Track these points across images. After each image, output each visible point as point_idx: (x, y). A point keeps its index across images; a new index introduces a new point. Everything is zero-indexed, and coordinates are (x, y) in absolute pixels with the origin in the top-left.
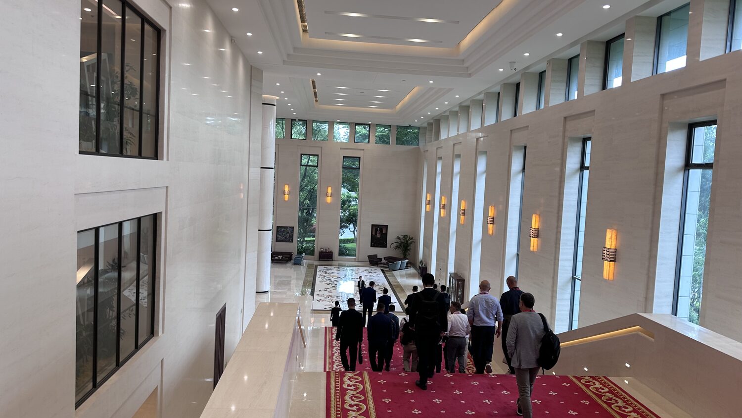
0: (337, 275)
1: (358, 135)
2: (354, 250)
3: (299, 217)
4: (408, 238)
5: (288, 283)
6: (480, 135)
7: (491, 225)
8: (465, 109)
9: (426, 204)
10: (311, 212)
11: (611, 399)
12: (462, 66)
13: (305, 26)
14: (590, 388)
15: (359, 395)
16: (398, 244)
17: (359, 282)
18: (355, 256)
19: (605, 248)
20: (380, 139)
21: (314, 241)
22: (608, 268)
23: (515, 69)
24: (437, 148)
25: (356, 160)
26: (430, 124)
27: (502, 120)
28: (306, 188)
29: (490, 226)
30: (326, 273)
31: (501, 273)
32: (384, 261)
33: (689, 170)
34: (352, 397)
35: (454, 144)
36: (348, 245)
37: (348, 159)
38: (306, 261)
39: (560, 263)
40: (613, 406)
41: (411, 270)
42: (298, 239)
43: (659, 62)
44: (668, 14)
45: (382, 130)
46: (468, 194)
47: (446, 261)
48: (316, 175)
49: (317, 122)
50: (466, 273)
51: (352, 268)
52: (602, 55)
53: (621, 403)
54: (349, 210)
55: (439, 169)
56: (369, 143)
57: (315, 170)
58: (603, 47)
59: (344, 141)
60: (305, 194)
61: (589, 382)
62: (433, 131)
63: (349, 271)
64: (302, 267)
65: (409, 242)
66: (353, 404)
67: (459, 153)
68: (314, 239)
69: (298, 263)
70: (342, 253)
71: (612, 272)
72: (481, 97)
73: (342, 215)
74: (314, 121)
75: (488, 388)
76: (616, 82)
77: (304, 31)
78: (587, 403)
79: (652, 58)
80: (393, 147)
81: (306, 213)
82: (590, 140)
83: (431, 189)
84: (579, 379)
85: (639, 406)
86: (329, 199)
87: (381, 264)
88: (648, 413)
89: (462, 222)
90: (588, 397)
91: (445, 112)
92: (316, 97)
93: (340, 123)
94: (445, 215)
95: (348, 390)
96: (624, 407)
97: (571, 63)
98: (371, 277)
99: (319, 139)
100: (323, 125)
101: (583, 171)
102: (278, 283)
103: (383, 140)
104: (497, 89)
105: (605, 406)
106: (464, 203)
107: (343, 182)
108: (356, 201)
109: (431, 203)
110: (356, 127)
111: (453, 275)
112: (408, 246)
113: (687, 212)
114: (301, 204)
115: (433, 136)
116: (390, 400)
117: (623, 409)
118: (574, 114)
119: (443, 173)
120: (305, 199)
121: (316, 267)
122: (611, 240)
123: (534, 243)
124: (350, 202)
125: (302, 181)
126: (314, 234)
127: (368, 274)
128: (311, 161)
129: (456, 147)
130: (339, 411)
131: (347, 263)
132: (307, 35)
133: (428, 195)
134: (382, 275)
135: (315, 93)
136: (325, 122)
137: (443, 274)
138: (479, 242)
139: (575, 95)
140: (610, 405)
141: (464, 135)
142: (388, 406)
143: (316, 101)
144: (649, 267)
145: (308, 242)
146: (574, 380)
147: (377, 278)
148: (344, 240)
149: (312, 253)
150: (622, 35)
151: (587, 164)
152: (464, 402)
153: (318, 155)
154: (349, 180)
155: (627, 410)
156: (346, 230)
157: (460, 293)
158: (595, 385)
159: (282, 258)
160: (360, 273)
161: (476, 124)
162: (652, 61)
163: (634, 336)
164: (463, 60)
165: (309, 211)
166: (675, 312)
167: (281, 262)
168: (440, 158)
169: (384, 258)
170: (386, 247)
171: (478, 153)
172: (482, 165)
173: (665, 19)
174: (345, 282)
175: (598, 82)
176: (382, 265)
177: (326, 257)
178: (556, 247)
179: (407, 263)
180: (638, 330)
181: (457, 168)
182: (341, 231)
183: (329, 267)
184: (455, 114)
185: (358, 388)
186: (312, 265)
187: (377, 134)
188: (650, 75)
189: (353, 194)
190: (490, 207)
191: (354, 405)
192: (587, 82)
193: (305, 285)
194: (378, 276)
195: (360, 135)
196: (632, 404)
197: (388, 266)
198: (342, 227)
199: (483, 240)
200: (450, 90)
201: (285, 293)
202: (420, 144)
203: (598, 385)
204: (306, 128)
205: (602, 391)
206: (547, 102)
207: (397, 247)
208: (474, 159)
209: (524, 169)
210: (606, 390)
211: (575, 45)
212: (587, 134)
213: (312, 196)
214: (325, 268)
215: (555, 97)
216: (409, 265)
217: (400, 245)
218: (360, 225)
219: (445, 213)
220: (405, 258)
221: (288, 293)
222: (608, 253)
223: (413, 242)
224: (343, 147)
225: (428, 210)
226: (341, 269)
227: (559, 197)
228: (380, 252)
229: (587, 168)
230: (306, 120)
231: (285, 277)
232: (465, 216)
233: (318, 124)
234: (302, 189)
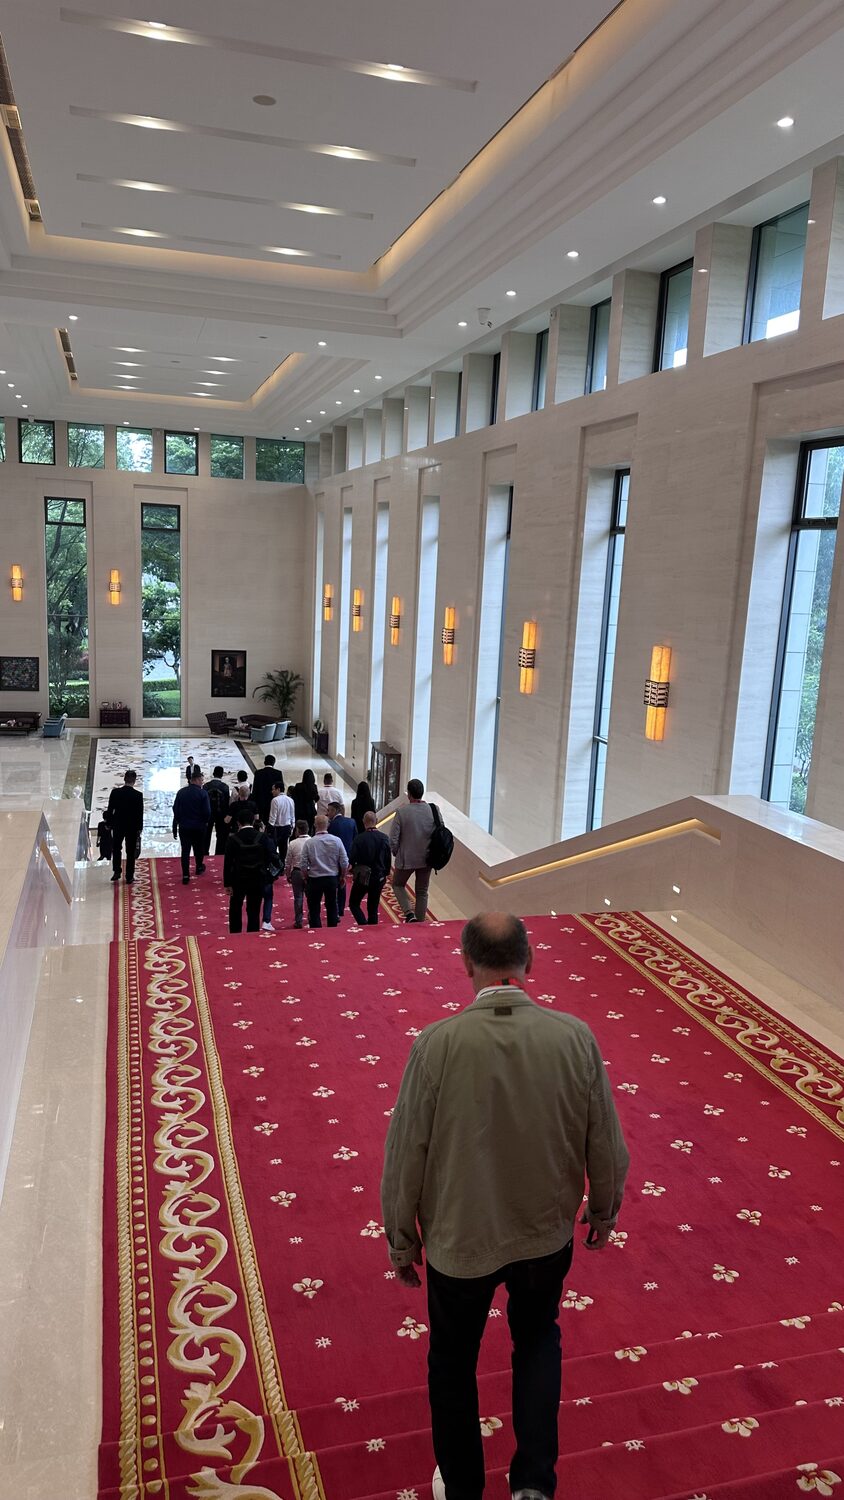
0: (142, 756)
1: (173, 457)
2: (175, 704)
3: (49, 636)
4: (289, 676)
5: (34, 777)
6: (426, 462)
7: (450, 645)
8: (394, 407)
9: (324, 607)
10: (76, 625)
11: (644, 950)
12: (384, 312)
13: (34, 208)
14: (610, 933)
15: (176, 981)
16: (269, 689)
17: (189, 768)
18: (179, 716)
19: (650, 681)
20: (222, 468)
21: (86, 687)
22: (654, 717)
23: (490, 324)
24: (342, 489)
25: (169, 511)
26: (327, 437)
27: (467, 432)
28: (62, 572)
29: (448, 648)
30: (117, 753)
31: (467, 737)
32: (240, 724)
33: (798, 531)
34: (163, 985)
35: (375, 481)
36: (164, 695)
37: (154, 510)
38: (71, 730)
39: (573, 714)
40: (646, 962)
41: (298, 741)
42: (51, 685)
43: (754, 320)
44: (773, 222)
45: (227, 447)
46: (405, 583)
47: (365, 721)
48: (83, 545)
49: (79, 425)
50: (404, 742)
51: (173, 741)
52: (653, 300)
53: (660, 956)
54: (163, 621)
55: (347, 534)
56: (197, 474)
57: (79, 533)
58: (655, 285)
59: (144, 470)
60: (61, 585)
61: (609, 922)
62: (333, 451)
63: (168, 747)
64: (62, 742)
65: (292, 684)
66: (164, 998)
67: (386, 500)
68: (87, 683)
69: (52, 734)
70: (151, 710)
71: (662, 725)
72: (426, 381)
73: (148, 630)
74: (70, 425)
75: (427, 946)
76: (677, 358)
77: (34, 218)
78: (603, 959)
79: (742, 310)
80: (250, 485)
81: (67, 627)
82: (628, 474)
83: (333, 576)
84: (591, 919)
85: (692, 958)
86: (115, 598)
87: (235, 730)
88: (707, 969)
89: (394, 641)
90: (604, 949)
91: (356, 411)
92: (72, 369)
93: (132, 429)
94: (362, 628)
95: (153, 972)
96: (666, 962)
97: (597, 313)
98: (214, 758)
99: (85, 464)
100: (93, 432)
101: (615, 536)
102: (10, 779)
103: (229, 469)
104: (456, 365)
105: (633, 962)
106: (398, 601)
107: (145, 561)
108: (177, 600)
109: (333, 603)
110: (168, 438)
111: (378, 747)
112: (289, 693)
113: (792, 611)
114: (53, 607)
115: (333, 463)
116: (240, 984)
117: (664, 965)
118: (599, 420)
119: (355, 542)
120: (61, 598)
121: (94, 742)
122: (659, 668)
123: (527, 677)
124: (164, 602)
125: (52, 556)
126: (86, 673)
127: (208, 752)
128: (70, 512)
129: (380, 486)
130: (136, 1013)
131: (163, 731)
132: (41, 228)
133: (328, 587)
134: (237, 752)
135: (70, 361)
136: (96, 427)
137: (359, 745)
138: (428, 679)
139: (601, 384)
140: (641, 960)
141: (398, 461)
142: (235, 995)
143: (74, 378)
144: (724, 714)
145: (72, 689)
146: (583, 921)
147: (228, 760)
148: (154, 683)
149: (82, 711)
150: (689, 263)
151: (622, 523)
152: (382, 974)
153: (84, 501)
154: (158, 557)
155: (669, 967)
156: (158, 664)
157: (392, 781)
158: (619, 927)
159: (17, 724)
160: (191, 751)
161: (417, 441)
162: (742, 317)
163: (688, 837)
164: (386, 300)
165: (72, 624)
166: (766, 794)
167: (14, 733)
168: (349, 510)
169: (241, 718)
170: (244, 695)
171: (422, 500)
172: (430, 528)
173: (768, 231)
174: (161, 770)
175: (645, 355)
176: (237, 733)
177: (116, 719)
178: (565, 684)
179: (289, 727)
180: (696, 826)
181: (382, 532)
182: (147, 666)
183: (123, 741)
184: (376, 416)
185: (176, 968)
186: (85, 737)
187: (214, 456)
188: (739, 345)
189: (170, 587)
190: (447, 609)
191: (168, 999)
192: (624, 355)
193: (71, 779)
194: (229, 754)
195: (178, 457)
196: (679, 955)
197: (250, 733)
198: (147, 657)
199: (434, 676)
200: (364, 362)
201: (27, 797)
202: (307, 480)
203: (623, 927)
204: (54, 438)
205: (631, 937)
206: (550, 397)
207: (266, 696)
208: (416, 512)
209: (509, 532)
210: (638, 934)
211: (603, 279)
212: (623, 461)
213: (76, 589)
214: (115, 744)
215: (566, 386)
216: (293, 731)
217: (274, 691)
218: (187, 654)
219: (362, 624)
220: (284, 717)
221: (32, 799)
222: (654, 691)
223: (300, 684)
224: (139, 482)
225: (327, 618)
226: (150, 743)
227: (572, 587)
228: (233, 707)
229: (622, 530)
230: (53, 422)
231: (24, 764)
232: (401, 629)
233: (81, 430)
234: (52, 575)
